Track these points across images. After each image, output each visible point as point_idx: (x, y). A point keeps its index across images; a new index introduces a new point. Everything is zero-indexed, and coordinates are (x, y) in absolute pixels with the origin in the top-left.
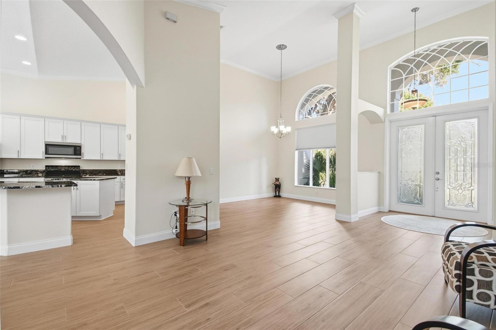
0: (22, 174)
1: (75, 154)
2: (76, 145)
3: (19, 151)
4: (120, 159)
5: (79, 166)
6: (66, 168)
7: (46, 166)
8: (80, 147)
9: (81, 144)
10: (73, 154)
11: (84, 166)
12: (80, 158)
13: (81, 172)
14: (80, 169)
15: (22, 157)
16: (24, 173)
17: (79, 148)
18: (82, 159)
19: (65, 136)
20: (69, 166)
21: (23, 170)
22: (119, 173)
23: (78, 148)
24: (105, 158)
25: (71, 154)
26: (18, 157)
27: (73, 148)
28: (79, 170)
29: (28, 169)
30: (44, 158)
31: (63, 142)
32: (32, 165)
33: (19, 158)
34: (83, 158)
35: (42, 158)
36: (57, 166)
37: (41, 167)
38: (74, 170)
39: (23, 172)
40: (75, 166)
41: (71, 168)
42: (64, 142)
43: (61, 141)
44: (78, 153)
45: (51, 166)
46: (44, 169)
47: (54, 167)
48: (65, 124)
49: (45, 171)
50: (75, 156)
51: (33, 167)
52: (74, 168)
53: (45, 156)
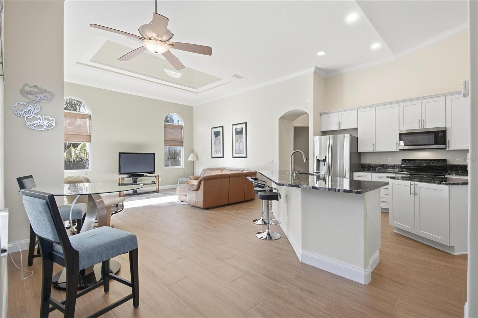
1: (437, 143)
2: (438, 130)
3: (374, 144)
5: (445, 160)
7: (403, 160)
8: (444, 132)
9: (446, 128)
10: (434, 143)
12: (445, 149)
13: (448, 168)
14: (447, 164)
15: (377, 151)
16: (381, 167)
17: (442, 134)
18: (447, 149)
19: (423, 121)
20: (430, 161)
21: (380, 164)
23: (440, 134)
25: (430, 143)
27: (434, 135)
28: (445, 165)
29: (384, 163)
30: (398, 150)
31: (420, 128)
32: (388, 159)
33: (374, 151)
34: (449, 148)
35: (396, 150)
37: (398, 161)
38: (437, 165)
40: (439, 160)
41: (433, 163)
42: (422, 128)
43: (418, 128)
44: (441, 140)
45: (408, 160)
46: (401, 163)
47: (412, 161)
48: (423, 105)
49: (402, 165)
50: (437, 146)
51: (390, 161)
52: (437, 163)
53: (399, 148)
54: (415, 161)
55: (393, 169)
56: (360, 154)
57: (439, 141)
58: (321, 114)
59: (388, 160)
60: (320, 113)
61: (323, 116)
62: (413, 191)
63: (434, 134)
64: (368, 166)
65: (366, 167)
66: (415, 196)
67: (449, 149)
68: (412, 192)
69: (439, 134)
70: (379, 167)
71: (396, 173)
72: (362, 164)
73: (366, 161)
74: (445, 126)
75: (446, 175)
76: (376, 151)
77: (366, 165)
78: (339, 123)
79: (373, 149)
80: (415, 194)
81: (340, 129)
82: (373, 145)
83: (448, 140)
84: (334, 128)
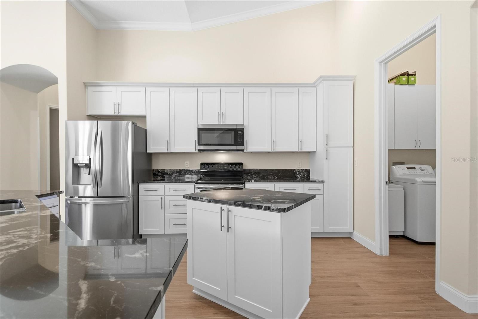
0: (176, 175)
1: (236, 144)
2: (237, 128)
3: (169, 141)
4: (301, 149)
5: (241, 164)
6: (226, 167)
7: (202, 164)
8: (242, 130)
9: (244, 126)
10: (233, 143)
11: (250, 164)
12: (243, 150)
13: (244, 174)
14: (243, 168)
16: (178, 174)
17: (240, 132)
18: (245, 151)
19: (223, 114)
20: (229, 164)
21: (177, 170)
22: (298, 176)
24: (279, 149)
25: (230, 143)
26: (167, 150)
28: (242, 170)
29: (181, 169)
30: (197, 151)
31: (220, 123)
32: (186, 162)
33: (169, 151)
34: (246, 149)
35: (194, 151)
36: (214, 164)
37: (196, 165)
38: (235, 169)
39: (176, 173)
40: (236, 164)
41: (231, 167)
42: (222, 123)
43: (218, 123)
44: (239, 140)
45: (207, 164)
46: (200, 168)
47: (211, 165)
48: (223, 94)
49: (201, 171)
50: (236, 146)
51: (187, 165)
52: (235, 167)
53: (198, 148)
54: (214, 166)
55: (190, 176)
56: (150, 155)
57: (238, 141)
58: (86, 85)
59: (186, 164)
60: (84, 83)
61: (90, 89)
62: (225, 223)
63: (233, 132)
64: (162, 172)
65: (159, 174)
66: (228, 231)
67: (246, 151)
68: (223, 225)
69: (238, 133)
70: (175, 174)
71: (195, 182)
72: (153, 170)
73: (159, 165)
74: (243, 124)
75: (246, 182)
76: (171, 151)
77: (159, 172)
78: (117, 105)
79: (167, 148)
80: (228, 228)
81: (120, 114)
82: (167, 142)
83: (246, 140)
84: (109, 111)
